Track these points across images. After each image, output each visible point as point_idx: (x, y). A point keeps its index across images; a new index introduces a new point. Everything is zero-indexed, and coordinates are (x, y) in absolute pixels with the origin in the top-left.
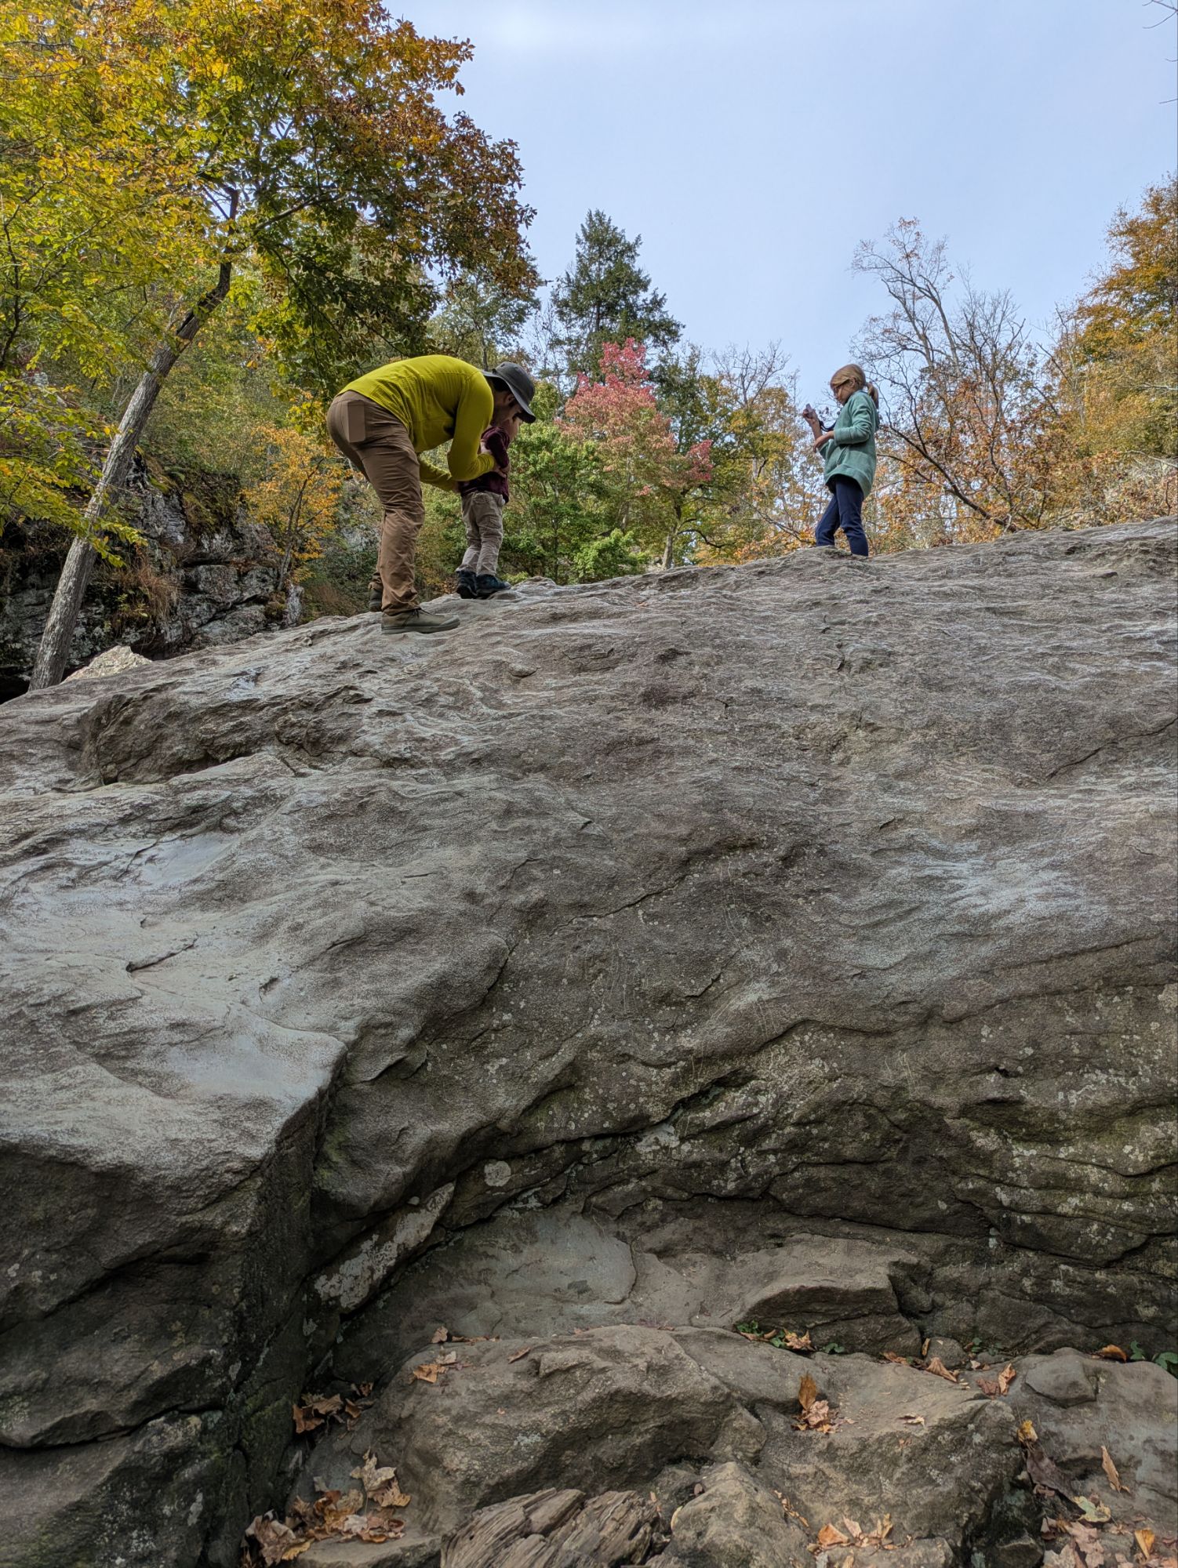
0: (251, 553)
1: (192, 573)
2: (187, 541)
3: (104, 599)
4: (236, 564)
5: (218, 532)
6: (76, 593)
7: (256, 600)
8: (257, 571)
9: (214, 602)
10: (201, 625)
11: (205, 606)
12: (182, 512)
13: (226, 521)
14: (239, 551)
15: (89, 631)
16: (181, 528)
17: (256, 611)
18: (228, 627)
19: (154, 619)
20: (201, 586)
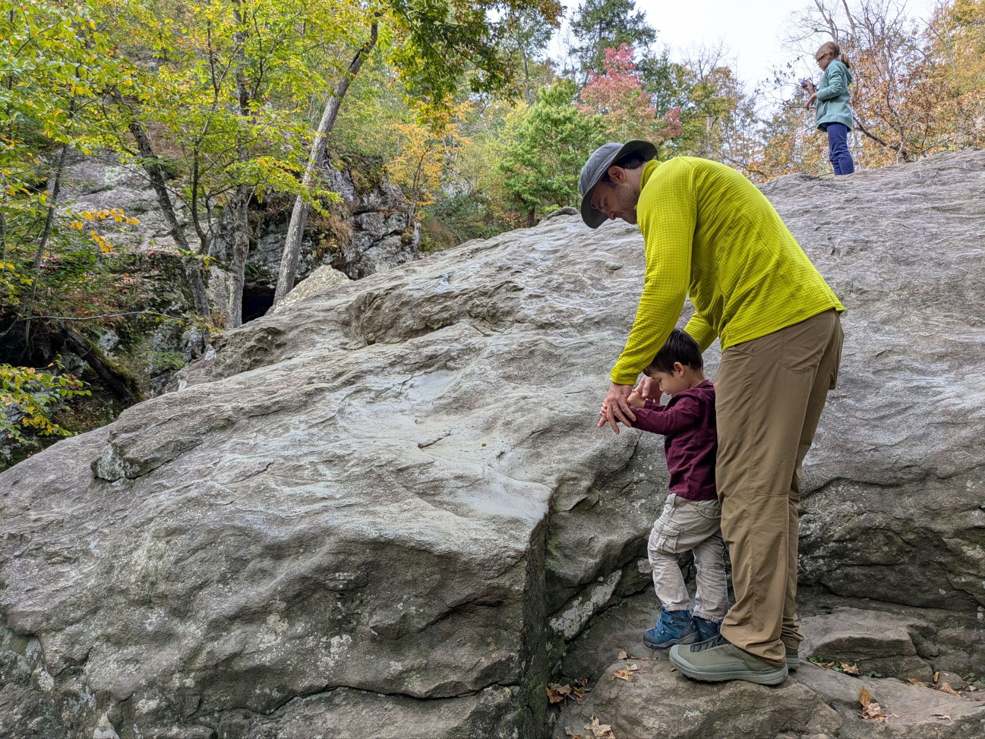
0: (391, 204)
1: (358, 219)
2: (355, 199)
3: (312, 238)
4: (383, 211)
5: (372, 192)
6: (299, 235)
7: (396, 233)
8: (395, 215)
9: (372, 235)
10: (365, 250)
11: (366, 238)
12: (352, 182)
13: (376, 185)
14: (384, 203)
15: (304, 257)
16: (352, 191)
17: (396, 239)
18: (380, 250)
19: (340, 248)
20: (364, 226)
